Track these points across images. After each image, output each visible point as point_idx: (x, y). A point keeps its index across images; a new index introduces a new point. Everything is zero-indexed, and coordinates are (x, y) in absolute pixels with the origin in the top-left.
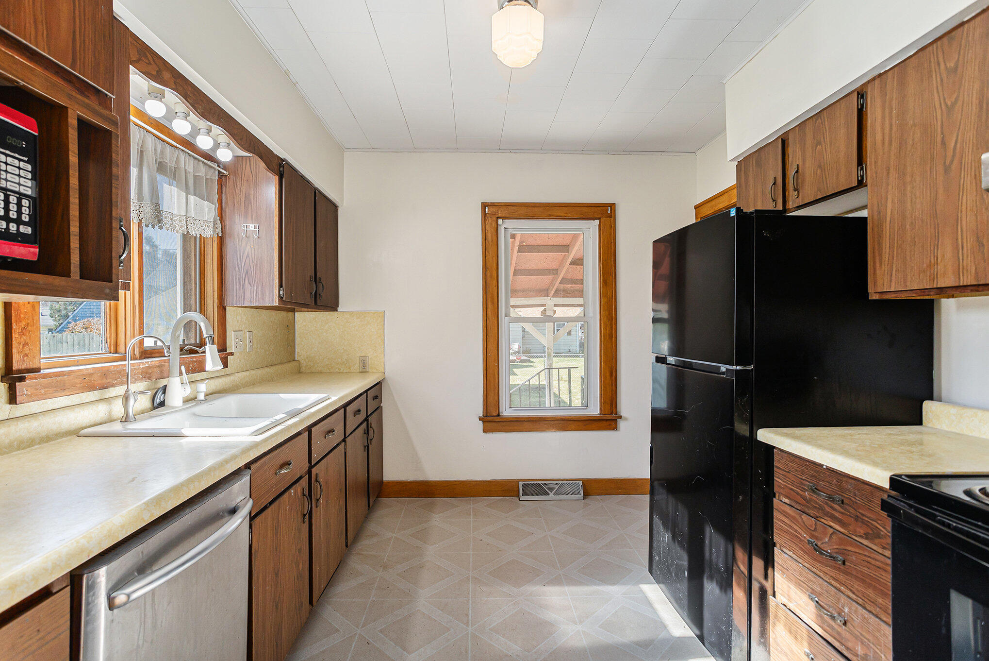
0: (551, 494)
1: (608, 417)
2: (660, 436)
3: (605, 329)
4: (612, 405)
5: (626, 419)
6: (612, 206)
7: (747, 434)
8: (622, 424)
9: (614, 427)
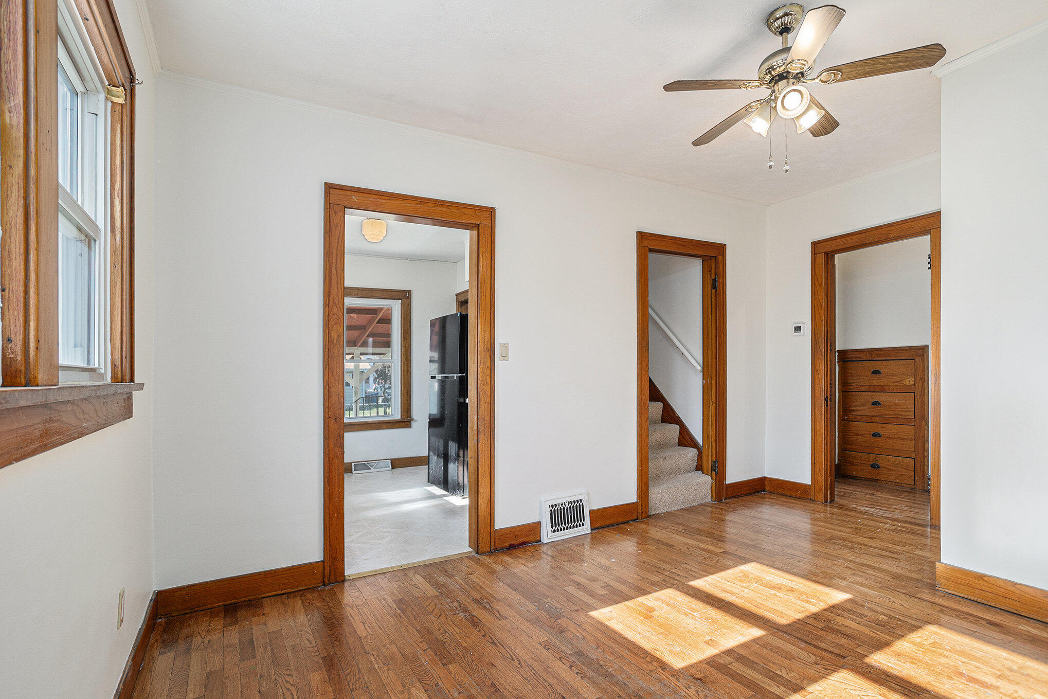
0: (372, 469)
1: (406, 420)
2: (433, 430)
3: (404, 367)
4: (408, 412)
5: (416, 421)
6: (409, 292)
7: (463, 401)
8: (413, 424)
9: (409, 426)
